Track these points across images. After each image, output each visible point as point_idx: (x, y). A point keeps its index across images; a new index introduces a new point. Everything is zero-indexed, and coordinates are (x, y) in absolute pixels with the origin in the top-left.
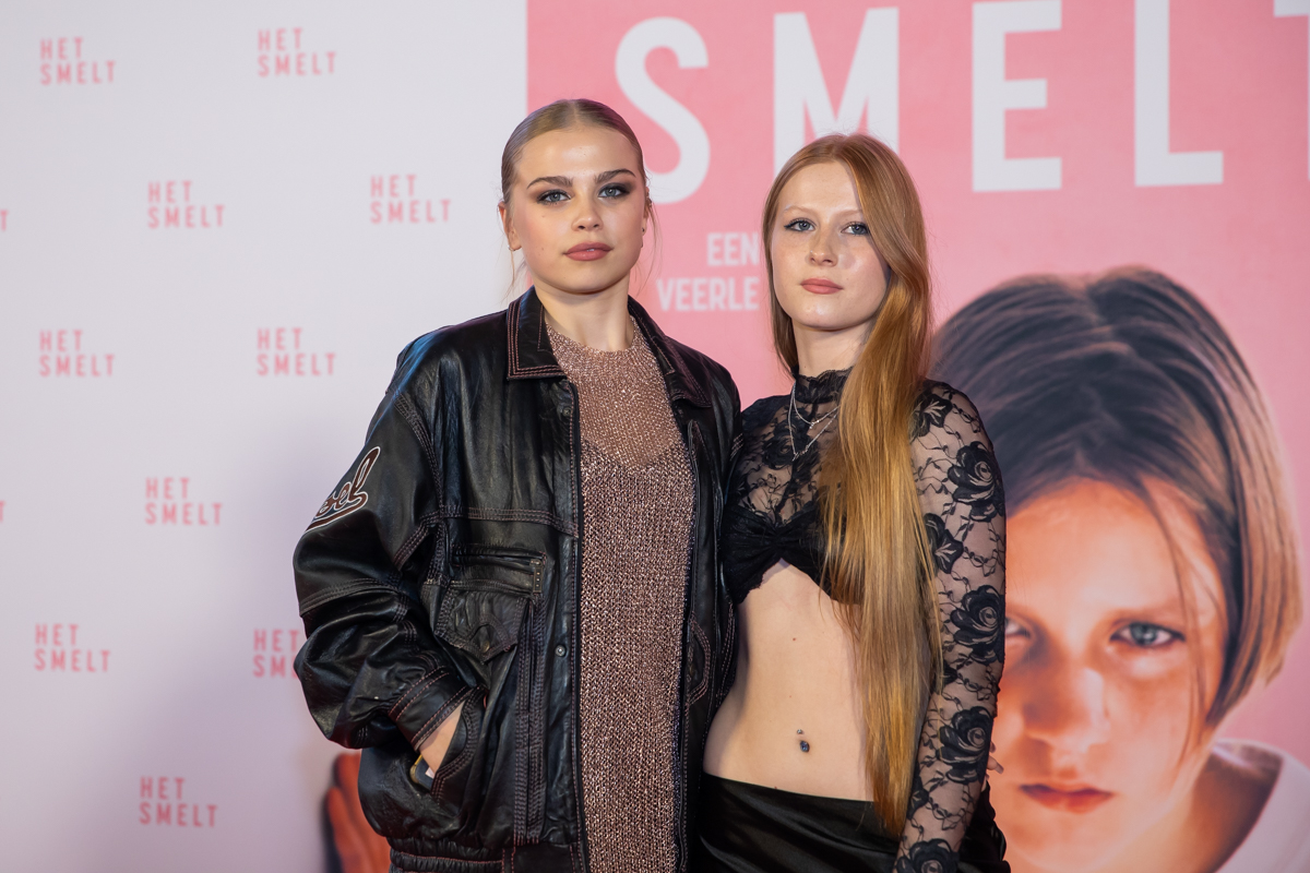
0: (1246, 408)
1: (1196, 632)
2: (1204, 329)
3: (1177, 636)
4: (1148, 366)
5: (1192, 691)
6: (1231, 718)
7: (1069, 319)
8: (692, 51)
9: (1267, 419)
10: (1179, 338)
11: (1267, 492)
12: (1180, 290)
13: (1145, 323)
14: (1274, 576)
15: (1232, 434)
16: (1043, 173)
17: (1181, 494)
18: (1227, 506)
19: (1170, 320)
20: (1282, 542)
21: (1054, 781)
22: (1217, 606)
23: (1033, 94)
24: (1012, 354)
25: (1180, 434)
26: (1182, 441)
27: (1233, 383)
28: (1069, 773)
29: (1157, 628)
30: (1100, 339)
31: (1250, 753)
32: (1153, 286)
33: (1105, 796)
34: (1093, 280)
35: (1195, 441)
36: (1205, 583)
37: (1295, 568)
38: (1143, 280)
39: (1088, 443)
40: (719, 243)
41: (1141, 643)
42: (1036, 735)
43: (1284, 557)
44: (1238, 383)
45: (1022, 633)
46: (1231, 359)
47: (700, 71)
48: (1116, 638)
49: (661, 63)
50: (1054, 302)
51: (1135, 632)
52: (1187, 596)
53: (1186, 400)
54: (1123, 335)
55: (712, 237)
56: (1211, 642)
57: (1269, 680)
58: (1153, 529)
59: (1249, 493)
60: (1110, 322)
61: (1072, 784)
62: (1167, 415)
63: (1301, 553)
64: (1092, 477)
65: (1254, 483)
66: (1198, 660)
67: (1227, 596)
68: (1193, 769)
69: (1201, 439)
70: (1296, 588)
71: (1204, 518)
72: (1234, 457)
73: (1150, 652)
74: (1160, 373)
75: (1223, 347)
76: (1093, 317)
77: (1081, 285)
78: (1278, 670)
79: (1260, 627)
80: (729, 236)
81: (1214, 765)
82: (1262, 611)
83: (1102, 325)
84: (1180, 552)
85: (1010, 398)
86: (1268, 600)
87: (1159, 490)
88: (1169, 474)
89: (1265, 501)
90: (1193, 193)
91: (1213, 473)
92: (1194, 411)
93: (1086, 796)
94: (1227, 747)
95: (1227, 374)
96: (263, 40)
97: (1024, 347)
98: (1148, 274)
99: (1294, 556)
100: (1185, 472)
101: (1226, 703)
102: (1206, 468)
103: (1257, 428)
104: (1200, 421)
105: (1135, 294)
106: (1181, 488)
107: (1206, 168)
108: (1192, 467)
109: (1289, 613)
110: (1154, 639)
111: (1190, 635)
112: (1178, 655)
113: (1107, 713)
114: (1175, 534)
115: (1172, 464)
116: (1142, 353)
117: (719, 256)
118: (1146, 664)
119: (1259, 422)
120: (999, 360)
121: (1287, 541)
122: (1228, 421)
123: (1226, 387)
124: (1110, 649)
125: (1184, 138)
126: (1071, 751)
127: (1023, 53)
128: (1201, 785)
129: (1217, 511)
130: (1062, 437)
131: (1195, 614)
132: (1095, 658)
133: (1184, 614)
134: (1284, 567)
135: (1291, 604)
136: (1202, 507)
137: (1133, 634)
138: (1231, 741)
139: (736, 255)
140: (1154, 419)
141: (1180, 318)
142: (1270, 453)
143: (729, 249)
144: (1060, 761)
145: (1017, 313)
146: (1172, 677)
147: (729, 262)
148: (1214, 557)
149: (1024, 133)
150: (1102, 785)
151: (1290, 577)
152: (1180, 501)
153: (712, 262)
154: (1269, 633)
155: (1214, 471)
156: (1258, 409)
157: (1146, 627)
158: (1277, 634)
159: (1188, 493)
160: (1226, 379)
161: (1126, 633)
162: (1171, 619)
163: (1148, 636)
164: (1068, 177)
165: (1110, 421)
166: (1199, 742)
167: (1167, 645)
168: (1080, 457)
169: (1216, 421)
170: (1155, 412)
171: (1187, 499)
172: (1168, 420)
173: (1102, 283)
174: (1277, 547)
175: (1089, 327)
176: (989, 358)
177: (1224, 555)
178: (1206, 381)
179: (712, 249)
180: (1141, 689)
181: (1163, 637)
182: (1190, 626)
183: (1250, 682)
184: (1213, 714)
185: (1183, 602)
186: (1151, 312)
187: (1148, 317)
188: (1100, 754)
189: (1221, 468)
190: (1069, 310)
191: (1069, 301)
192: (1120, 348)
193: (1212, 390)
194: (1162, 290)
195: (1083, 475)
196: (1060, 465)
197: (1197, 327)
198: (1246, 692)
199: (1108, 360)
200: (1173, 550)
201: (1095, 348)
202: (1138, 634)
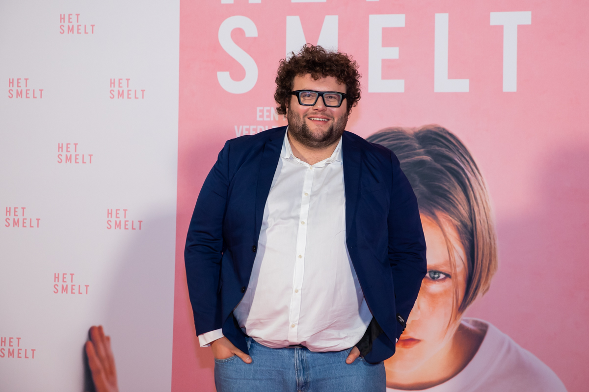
0: (477, 184)
1: (455, 274)
2: (461, 151)
3: (448, 276)
4: (438, 166)
5: (453, 298)
6: (469, 309)
7: (407, 146)
8: (251, 30)
9: (485, 188)
10: (451, 155)
11: (485, 218)
12: (451, 135)
13: (437, 148)
14: (487, 252)
15: (471, 194)
16: (397, 86)
17: (451, 218)
18: (469, 223)
19: (448, 147)
20: (490, 238)
22: (464, 264)
23: (393, 53)
25: (451, 194)
26: (451, 197)
27: (472, 173)
29: (440, 272)
30: (419, 154)
31: (476, 323)
32: (441, 133)
33: (418, 341)
34: (417, 130)
35: (456, 197)
36: (459, 254)
37: (495, 248)
38: (437, 131)
40: (262, 111)
41: (433, 278)
43: (491, 243)
44: (474, 173)
46: (471, 164)
47: (255, 38)
49: (238, 35)
50: (401, 139)
52: (452, 259)
53: (453, 180)
54: (428, 153)
55: (259, 109)
56: (461, 279)
57: (483, 294)
58: (439, 232)
59: (477, 218)
60: (423, 148)
61: (404, 337)
62: (445, 186)
63: (497, 242)
65: (480, 213)
66: (456, 286)
67: (468, 260)
68: (453, 329)
69: (459, 196)
70: (495, 257)
71: (460, 228)
72: (472, 203)
73: (437, 282)
74: (443, 168)
75: (468, 159)
76: (417, 145)
77: (412, 132)
78: (487, 289)
79: (481, 272)
80: (266, 108)
81: (461, 328)
82: (482, 265)
83: (420, 149)
84: (450, 242)
86: (484, 261)
87: (442, 216)
88: (446, 210)
89: (484, 221)
90: (457, 96)
91: (463, 210)
92: (456, 184)
93: (410, 342)
94: (467, 321)
95: (470, 169)
96: (62, 18)
98: (439, 128)
99: (494, 244)
100: (452, 209)
101: (466, 303)
102: (460, 207)
103: (481, 191)
104: (459, 188)
105: (433, 136)
106: (451, 216)
107: (462, 86)
108: (455, 207)
109: (492, 266)
110: (438, 277)
111: (453, 275)
112: (448, 284)
113: (419, 308)
114: (447, 234)
115: (447, 206)
116: (436, 160)
117: (262, 116)
118: (435, 287)
119: (482, 189)
121: (492, 237)
122: (470, 188)
123: (469, 175)
125: (454, 73)
127: (389, 37)
128: (456, 336)
129: (465, 225)
131: (455, 268)
133: (451, 267)
134: (490, 248)
135: (493, 263)
136: (459, 224)
137: (430, 275)
138: (469, 318)
139: (268, 116)
140: (441, 188)
141: (451, 146)
142: (486, 202)
143: (266, 114)
146: (445, 292)
147: (266, 119)
148: (463, 244)
149: (389, 69)
150: (416, 337)
151: (493, 252)
152: (450, 221)
153: (258, 119)
154: (484, 275)
155: (464, 209)
156: (482, 184)
157: (435, 272)
158: (487, 275)
159: (453, 218)
160: (469, 172)
161: (427, 275)
162: (446, 269)
163: (436, 276)
164: (407, 88)
165: (422, 188)
166: (456, 319)
167: (444, 279)
169: (465, 188)
170: (441, 185)
171: (453, 220)
172: (446, 188)
173: (420, 132)
174: (488, 240)
175: (415, 149)
177: (467, 243)
178: (461, 172)
179: (259, 114)
180: (433, 298)
181: (442, 276)
182: (453, 272)
183: (476, 295)
184: (461, 308)
185: (450, 262)
186: (440, 144)
187: (439, 146)
189: (467, 208)
190: (407, 142)
191: (407, 138)
192: (427, 158)
193: (464, 176)
194: (444, 135)
197: (458, 151)
198: (475, 299)
199: (422, 163)
200: (447, 240)
201: (417, 158)
202: (432, 275)
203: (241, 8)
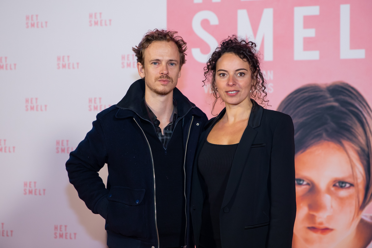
1: (357, 185)
2: (360, 99)
3: (352, 185)
4: (344, 109)
5: (356, 200)
6: (367, 208)
7: (321, 96)
8: (214, 20)
10: (352, 101)
12: (353, 88)
15: (367, 129)
16: (314, 55)
17: (353, 145)
18: (366, 149)
19: (350, 96)
21: (317, 226)
22: (363, 177)
23: (311, 33)
24: (305, 106)
25: (353, 128)
26: (353, 130)
28: (321, 223)
29: (346, 183)
30: (330, 102)
32: (345, 87)
33: (331, 230)
34: (328, 85)
35: (357, 130)
36: (360, 170)
38: (343, 85)
39: (326, 131)
41: (342, 187)
42: (312, 213)
44: (369, 114)
45: (308, 184)
46: (367, 107)
47: (216, 26)
48: (334, 186)
49: (205, 24)
50: (317, 91)
51: (340, 184)
52: (355, 174)
53: (354, 119)
54: (337, 101)
56: (361, 187)
58: (345, 155)
60: (333, 97)
61: (322, 227)
62: (349, 123)
64: (328, 141)
66: (358, 192)
67: (366, 174)
68: (356, 222)
69: (359, 130)
71: (359, 152)
72: (368, 135)
73: (344, 190)
74: (347, 111)
75: (365, 104)
76: (328, 95)
77: (324, 86)
81: (362, 221)
83: (331, 98)
84: (353, 161)
85: (304, 118)
87: (347, 144)
88: (350, 140)
90: (357, 61)
91: (362, 140)
92: (357, 122)
93: (326, 230)
94: (366, 216)
96: (91, 16)
97: (308, 104)
98: (344, 83)
100: (354, 139)
101: (365, 204)
102: (360, 138)
104: (358, 125)
105: (340, 89)
106: (353, 143)
107: (360, 54)
108: (356, 137)
110: (345, 186)
111: (355, 185)
112: (352, 190)
113: (332, 207)
114: (351, 156)
115: (350, 137)
116: (342, 106)
118: (343, 193)
120: (301, 108)
122: (366, 125)
123: (366, 115)
124: (333, 189)
126: (322, 217)
127: (308, 21)
128: (358, 227)
129: (363, 150)
130: (319, 129)
131: (357, 179)
132: (329, 191)
133: (354, 179)
136: (358, 149)
137: (339, 184)
138: (368, 214)
140: (345, 124)
141: (353, 96)
144: (318, 220)
145: (306, 94)
146: (350, 197)
148: (362, 163)
149: (309, 44)
150: (330, 227)
152: (353, 147)
157: (343, 183)
159: (355, 145)
160: (365, 112)
161: (337, 184)
162: (350, 180)
163: (344, 185)
164: (321, 56)
165: (333, 125)
166: (358, 215)
167: (349, 188)
168: (324, 135)
169: (363, 125)
170: (346, 122)
171: (355, 147)
172: (349, 124)
173: (331, 86)
175: (327, 98)
176: (299, 107)
177: (365, 162)
178: (360, 113)
180: (342, 200)
181: (348, 185)
182: (355, 182)
184: (362, 207)
185: (353, 176)
186: (344, 94)
187: (344, 96)
188: (330, 218)
189: (364, 138)
190: (321, 94)
191: (321, 91)
192: (336, 104)
193: (362, 116)
194: (348, 88)
195: (325, 140)
196: (318, 137)
197: (357, 98)
198: (371, 201)
199: (332, 108)
200: (351, 161)
201: (328, 104)
202: (341, 184)
203: (207, 5)
